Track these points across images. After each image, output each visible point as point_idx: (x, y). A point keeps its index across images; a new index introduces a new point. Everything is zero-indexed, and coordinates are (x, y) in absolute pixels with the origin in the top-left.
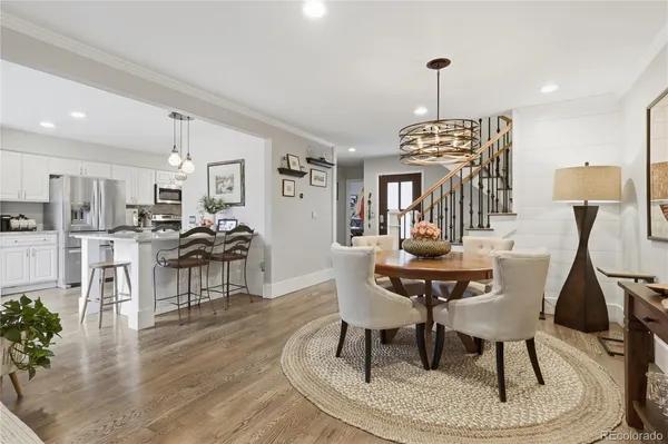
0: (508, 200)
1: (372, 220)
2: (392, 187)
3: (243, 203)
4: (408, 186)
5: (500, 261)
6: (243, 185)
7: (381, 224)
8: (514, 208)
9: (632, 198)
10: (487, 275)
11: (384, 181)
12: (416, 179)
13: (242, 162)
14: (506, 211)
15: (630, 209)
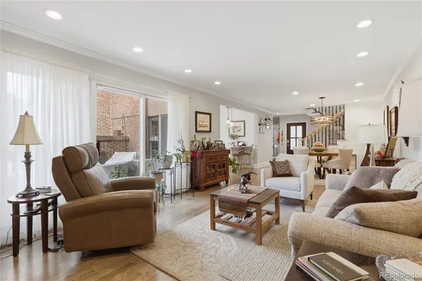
0: (344, 134)
1: (282, 140)
2: (293, 128)
3: (245, 136)
4: (300, 128)
5: (340, 150)
6: (245, 129)
7: (287, 144)
8: (346, 137)
10: (337, 155)
11: (289, 126)
12: (304, 125)
13: (244, 121)
14: (343, 138)
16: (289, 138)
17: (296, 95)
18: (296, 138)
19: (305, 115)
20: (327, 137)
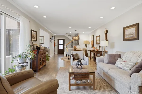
1: (56, 46)
2: (60, 41)
3: (44, 43)
4: (62, 41)
6: (44, 40)
7: (58, 47)
9: (90, 44)
12: (64, 40)
13: (44, 37)
15: (89, 45)
16: (58, 44)
17: (70, 28)
18: (61, 44)
19: (65, 36)
20: (71, 44)
